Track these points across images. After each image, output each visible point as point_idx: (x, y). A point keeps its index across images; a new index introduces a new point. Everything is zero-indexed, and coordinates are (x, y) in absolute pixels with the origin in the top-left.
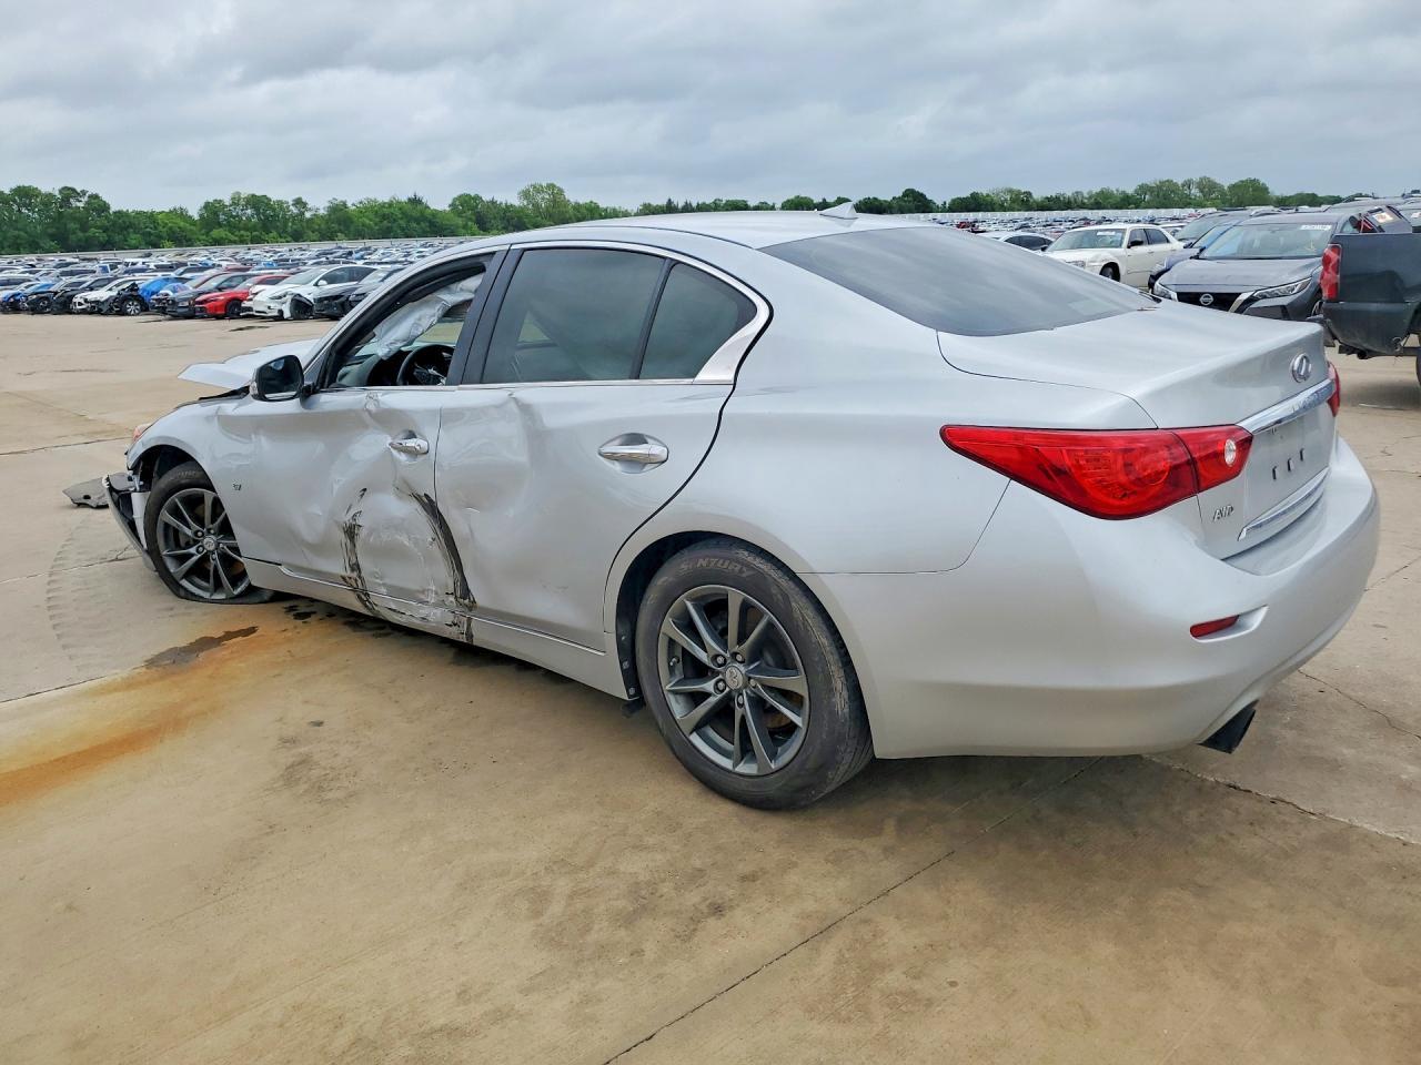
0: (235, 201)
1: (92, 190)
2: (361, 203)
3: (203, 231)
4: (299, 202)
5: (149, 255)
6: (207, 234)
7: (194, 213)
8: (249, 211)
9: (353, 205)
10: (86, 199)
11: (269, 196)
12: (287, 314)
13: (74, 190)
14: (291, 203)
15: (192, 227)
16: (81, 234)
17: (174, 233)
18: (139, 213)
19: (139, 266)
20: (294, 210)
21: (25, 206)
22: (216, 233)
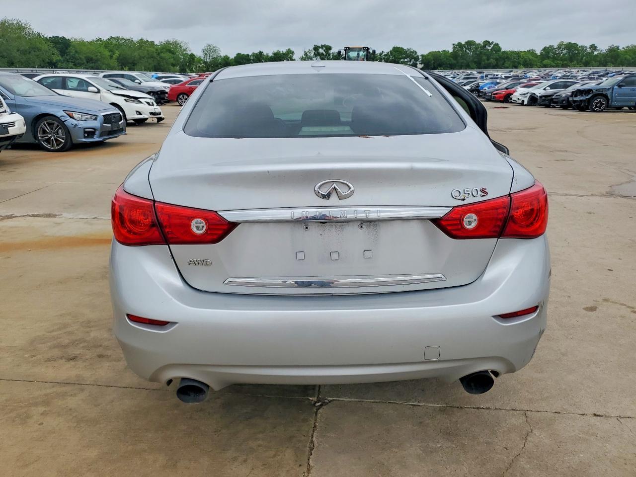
0: (560, 46)
1: (496, 42)
2: (627, 47)
3: (540, 61)
4: (593, 47)
5: (511, 71)
6: (541, 62)
7: (538, 52)
8: (565, 51)
9: (623, 48)
10: (492, 46)
11: (577, 43)
12: (526, 102)
13: (489, 42)
14: (588, 47)
15: (535, 59)
16: (486, 62)
17: (526, 61)
18: (513, 52)
19: (499, 76)
20: (589, 50)
21: (468, 49)
22: (545, 62)
